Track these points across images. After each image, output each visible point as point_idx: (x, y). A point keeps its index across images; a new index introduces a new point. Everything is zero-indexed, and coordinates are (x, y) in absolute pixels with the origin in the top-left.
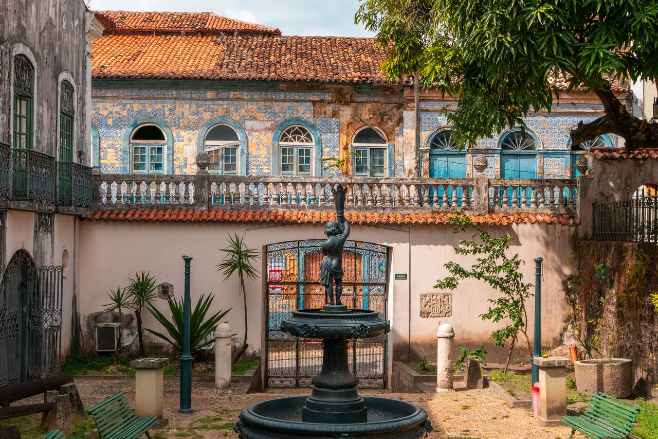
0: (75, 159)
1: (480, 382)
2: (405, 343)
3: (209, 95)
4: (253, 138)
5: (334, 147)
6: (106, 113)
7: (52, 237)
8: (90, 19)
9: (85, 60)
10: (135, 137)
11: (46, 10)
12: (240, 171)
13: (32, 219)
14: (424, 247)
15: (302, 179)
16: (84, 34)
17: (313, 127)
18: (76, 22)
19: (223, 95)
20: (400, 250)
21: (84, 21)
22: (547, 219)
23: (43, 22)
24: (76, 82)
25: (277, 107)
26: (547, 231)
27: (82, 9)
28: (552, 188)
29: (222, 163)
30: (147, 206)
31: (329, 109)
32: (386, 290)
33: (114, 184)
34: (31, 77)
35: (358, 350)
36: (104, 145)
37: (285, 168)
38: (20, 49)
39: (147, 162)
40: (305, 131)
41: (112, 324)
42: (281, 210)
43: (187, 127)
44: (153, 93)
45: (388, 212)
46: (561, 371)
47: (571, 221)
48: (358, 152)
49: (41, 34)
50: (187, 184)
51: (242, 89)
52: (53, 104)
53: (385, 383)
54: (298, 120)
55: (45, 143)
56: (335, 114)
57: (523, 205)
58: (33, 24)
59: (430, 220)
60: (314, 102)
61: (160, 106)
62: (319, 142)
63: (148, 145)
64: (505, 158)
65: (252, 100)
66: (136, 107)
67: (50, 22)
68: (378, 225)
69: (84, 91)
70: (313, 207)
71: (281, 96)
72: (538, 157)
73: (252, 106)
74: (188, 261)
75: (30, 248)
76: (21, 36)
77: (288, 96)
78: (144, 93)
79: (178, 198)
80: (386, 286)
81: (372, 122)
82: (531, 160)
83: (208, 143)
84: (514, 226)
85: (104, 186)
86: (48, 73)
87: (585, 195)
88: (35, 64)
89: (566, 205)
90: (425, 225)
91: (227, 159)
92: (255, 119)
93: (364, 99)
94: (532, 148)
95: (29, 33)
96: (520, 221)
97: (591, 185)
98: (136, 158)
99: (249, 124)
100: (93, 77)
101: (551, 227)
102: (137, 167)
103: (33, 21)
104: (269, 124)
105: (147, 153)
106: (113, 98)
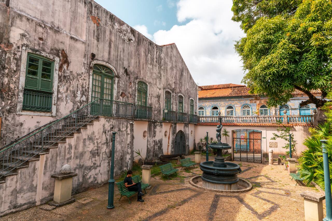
0: (194, 114)
1: (281, 164)
2: (266, 153)
3: (227, 100)
4: (237, 108)
5: (255, 109)
6: (207, 105)
7: (188, 128)
8: (197, 87)
9: (197, 95)
10: (213, 109)
11: (186, 87)
12: (234, 115)
13: (183, 125)
14: (270, 131)
15: (248, 116)
16: (196, 90)
17: (250, 105)
18: (194, 88)
19: (230, 100)
20: (264, 132)
21: (196, 88)
22: (304, 125)
23: (186, 89)
24: (194, 99)
25: (242, 102)
26: (304, 128)
27: (196, 86)
28: (306, 117)
29: (230, 114)
30: (208, 122)
31: (254, 101)
32: (261, 141)
33: (208, 118)
34: (183, 99)
35: (255, 154)
36: (207, 111)
37: (244, 114)
38: (180, 94)
39: (215, 114)
40: (248, 106)
41: (201, 145)
42: (236, 123)
43: (223, 107)
44: (216, 100)
45: (261, 123)
46: (294, 162)
47: (312, 126)
48: (261, 110)
49: (185, 91)
50: (216, 118)
51: (234, 98)
52: (188, 104)
53: (262, 162)
54: (247, 104)
55: (186, 111)
56: (255, 102)
57: (298, 122)
58: (183, 90)
59: (271, 125)
60: (250, 100)
61: (217, 103)
62: (252, 108)
63: (215, 110)
64: (301, 110)
65: (236, 100)
66: (213, 103)
67: (187, 89)
68: (258, 126)
69: (196, 101)
70: (243, 122)
71: (243, 99)
72: (310, 110)
73: (236, 102)
74: (207, 133)
75: (183, 130)
76: (180, 92)
77: (244, 99)
78: (214, 100)
79: (215, 121)
80: (261, 140)
81: (264, 103)
82: (309, 111)
83: (227, 109)
84: (294, 127)
85: (201, 119)
86: (187, 98)
87: (315, 119)
88: (184, 97)
89: (310, 121)
90: (270, 126)
91: (231, 113)
92: (237, 104)
93: (262, 99)
94: (309, 108)
95: (182, 91)
96: (296, 125)
97: (317, 116)
98: (213, 113)
99: (236, 105)
100: (199, 98)
101: (305, 127)
102: (213, 115)
103: (183, 89)
104: (240, 105)
105: (215, 112)
106: (208, 102)
